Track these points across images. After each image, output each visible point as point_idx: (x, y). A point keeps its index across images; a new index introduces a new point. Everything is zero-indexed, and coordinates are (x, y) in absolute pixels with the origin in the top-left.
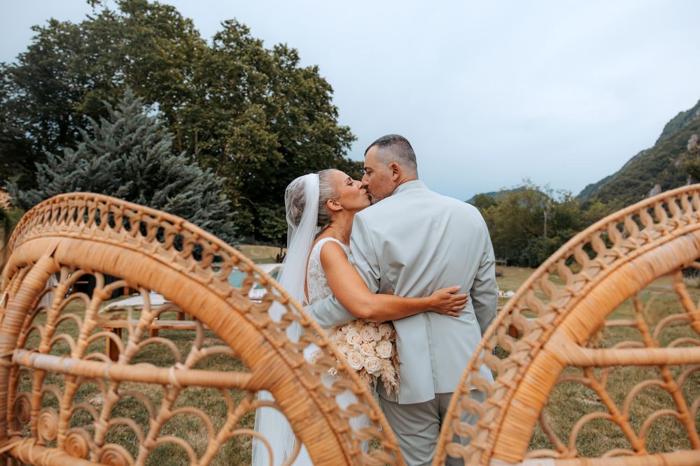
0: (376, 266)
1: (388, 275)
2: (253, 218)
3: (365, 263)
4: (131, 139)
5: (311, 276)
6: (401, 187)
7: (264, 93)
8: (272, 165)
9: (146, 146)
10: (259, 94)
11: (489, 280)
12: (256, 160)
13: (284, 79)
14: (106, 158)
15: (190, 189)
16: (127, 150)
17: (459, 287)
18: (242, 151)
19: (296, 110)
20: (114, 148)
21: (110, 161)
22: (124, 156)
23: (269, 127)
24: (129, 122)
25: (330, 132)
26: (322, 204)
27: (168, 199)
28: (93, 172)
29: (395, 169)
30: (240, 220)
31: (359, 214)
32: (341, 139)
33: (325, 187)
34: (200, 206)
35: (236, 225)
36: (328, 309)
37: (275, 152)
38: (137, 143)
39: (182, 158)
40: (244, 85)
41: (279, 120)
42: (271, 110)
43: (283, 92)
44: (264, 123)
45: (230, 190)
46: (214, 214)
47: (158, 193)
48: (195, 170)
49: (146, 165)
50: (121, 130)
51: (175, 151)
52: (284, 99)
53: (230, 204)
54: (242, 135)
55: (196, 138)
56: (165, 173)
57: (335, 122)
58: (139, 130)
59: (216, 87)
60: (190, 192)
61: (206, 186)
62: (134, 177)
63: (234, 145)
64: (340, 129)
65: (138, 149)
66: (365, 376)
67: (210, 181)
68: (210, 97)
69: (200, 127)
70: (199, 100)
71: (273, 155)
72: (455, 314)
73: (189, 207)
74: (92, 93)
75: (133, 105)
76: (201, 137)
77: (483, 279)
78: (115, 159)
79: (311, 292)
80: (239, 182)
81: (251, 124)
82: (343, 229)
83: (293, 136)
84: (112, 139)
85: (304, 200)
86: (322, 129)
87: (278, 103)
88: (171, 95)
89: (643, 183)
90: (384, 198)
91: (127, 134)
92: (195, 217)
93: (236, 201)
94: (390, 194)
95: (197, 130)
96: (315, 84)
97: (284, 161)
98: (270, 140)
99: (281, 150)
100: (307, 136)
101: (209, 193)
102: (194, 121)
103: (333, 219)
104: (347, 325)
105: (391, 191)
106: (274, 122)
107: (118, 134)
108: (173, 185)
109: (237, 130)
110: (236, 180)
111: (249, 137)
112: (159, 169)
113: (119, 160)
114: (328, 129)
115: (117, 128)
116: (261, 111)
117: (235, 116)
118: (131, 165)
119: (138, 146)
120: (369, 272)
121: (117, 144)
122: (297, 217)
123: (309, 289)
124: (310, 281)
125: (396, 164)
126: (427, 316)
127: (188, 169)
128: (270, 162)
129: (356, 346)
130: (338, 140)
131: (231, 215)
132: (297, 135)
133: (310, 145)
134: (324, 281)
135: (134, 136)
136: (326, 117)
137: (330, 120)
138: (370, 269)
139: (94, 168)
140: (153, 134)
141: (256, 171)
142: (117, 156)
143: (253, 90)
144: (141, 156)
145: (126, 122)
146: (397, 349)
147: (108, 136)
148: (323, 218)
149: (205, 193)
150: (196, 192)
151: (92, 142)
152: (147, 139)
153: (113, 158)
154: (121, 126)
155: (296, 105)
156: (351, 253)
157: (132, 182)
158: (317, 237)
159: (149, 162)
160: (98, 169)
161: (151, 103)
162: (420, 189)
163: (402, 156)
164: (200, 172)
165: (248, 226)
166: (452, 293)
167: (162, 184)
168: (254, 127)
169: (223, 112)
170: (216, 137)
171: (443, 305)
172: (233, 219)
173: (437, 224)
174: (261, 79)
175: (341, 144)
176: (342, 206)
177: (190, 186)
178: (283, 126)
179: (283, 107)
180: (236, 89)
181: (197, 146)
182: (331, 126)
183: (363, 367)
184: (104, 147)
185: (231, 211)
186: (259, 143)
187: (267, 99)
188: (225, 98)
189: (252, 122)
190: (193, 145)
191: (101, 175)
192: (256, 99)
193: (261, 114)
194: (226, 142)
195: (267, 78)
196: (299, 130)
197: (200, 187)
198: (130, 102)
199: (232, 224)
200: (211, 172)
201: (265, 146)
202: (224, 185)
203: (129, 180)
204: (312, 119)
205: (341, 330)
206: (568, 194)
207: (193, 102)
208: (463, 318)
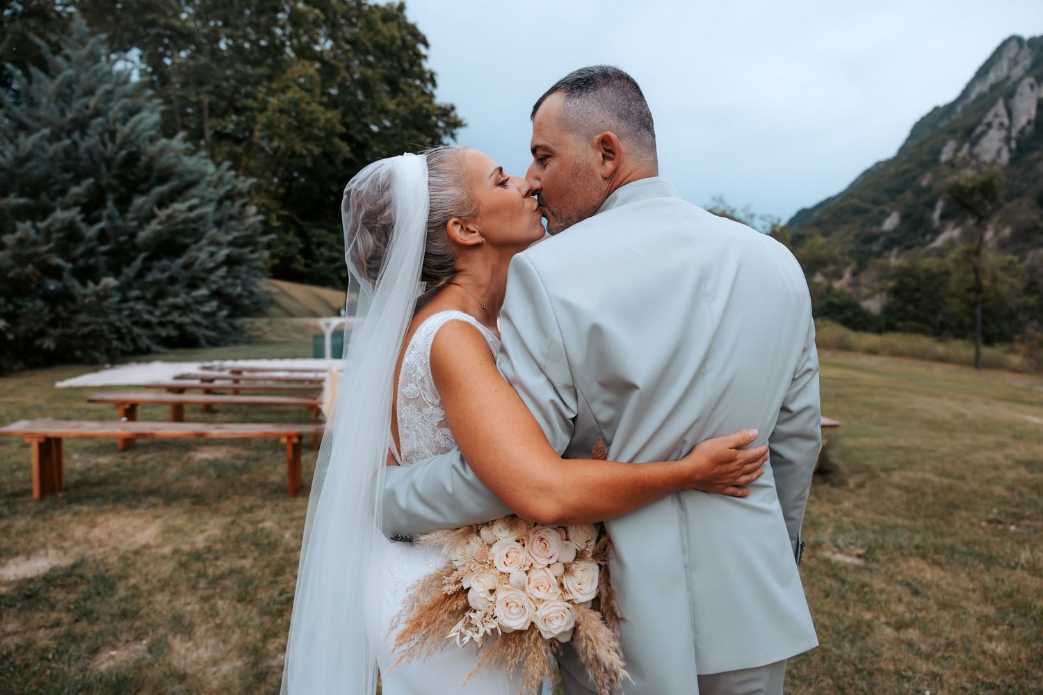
0: (567, 387)
1: (596, 407)
2: (301, 246)
3: (541, 380)
4: (87, 107)
5: (408, 401)
6: (621, 193)
7: (316, 42)
8: (331, 161)
9: (115, 120)
10: (308, 44)
11: (807, 408)
12: (305, 152)
13: (350, 20)
14: (43, 137)
15: (194, 196)
16: (81, 125)
17: (753, 432)
18: (282, 137)
19: (370, 72)
20: (56, 119)
21: (51, 142)
22: (76, 135)
23: (325, 99)
24: (83, 77)
25: (424, 112)
26: (436, 228)
27: (157, 211)
28: (21, 161)
29: (607, 148)
30: (280, 249)
31: (522, 256)
32: (441, 124)
33: (442, 187)
34: (211, 224)
35: (273, 256)
36: (450, 489)
37: (336, 141)
38: (97, 113)
39: (178, 142)
40: (283, 27)
41: (342, 88)
42: (328, 70)
43: (348, 42)
44: (318, 91)
45: (263, 201)
46: (236, 238)
47: (139, 201)
48: (200, 163)
49: (116, 153)
50: (68, 91)
51: (167, 130)
52: (350, 55)
53: (264, 223)
54: (282, 111)
55: (206, 113)
56: (149, 168)
57: (432, 96)
58: (100, 91)
59: (237, 27)
60: (195, 201)
61: (222, 191)
62: (95, 173)
63: (269, 126)
64: (440, 108)
65: (101, 124)
66: (535, 644)
67: (228, 183)
68: (227, 44)
69: (211, 93)
70: (207, 48)
71: (332, 144)
72: (740, 492)
73: (193, 226)
74: (18, 25)
75: (88, 47)
76: (213, 110)
77: (794, 407)
78: (59, 139)
79: (407, 436)
80: (278, 187)
81: (295, 92)
82: (483, 291)
83: (365, 115)
84: (52, 105)
85: (390, 217)
86: (411, 106)
87: (340, 61)
88: (159, 37)
89: (876, 210)
90: (581, 219)
91: (80, 98)
92: (204, 242)
93: (274, 216)
94: (593, 210)
95: (206, 99)
96: (400, 31)
97: (350, 156)
98: (327, 121)
99: (345, 137)
100: (387, 117)
101: (227, 203)
102: (200, 83)
103: (461, 265)
104: (493, 522)
105: (597, 200)
106: (334, 91)
107: (64, 96)
108: (164, 188)
109: (273, 101)
110: (272, 183)
111: (293, 114)
112: (138, 159)
113: (67, 142)
114: (420, 107)
115: (61, 85)
116: (312, 71)
117: (270, 78)
118: (89, 151)
119: (100, 120)
120: (552, 402)
121: (63, 114)
122: (371, 258)
123: (402, 430)
124: (404, 412)
125: (613, 135)
126: (680, 501)
127: (190, 162)
128: (328, 156)
129: (517, 575)
130: (436, 125)
131: (265, 239)
132: (372, 114)
133: (393, 131)
134: (438, 414)
135: (92, 102)
136: (417, 87)
137: (424, 93)
138: (551, 395)
139: (23, 153)
140: (126, 101)
141: (304, 171)
142: (63, 135)
143: (298, 37)
144: (106, 136)
145: (78, 75)
146: (612, 582)
147: (44, 100)
148: (435, 262)
149: (220, 202)
150: (204, 201)
151: (17, 110)
152: (116, 108)
153: (55, 137)
154: (69, 83)
155: (369, 65)
156: (503, 350)
157: (91, 181)
158: (421, 307)
159: (122, 147)
160: (29, 157)
161: (126, 50)
162: (665, 199)
163: (625, 116)
164: (211, 168)
165: (293, 258)
166: (739, 447)
167: (145, 186)
168: (301, 99)
169: (249, 70)
170: (238, 111)
171: (719, 476)
172: (269, 246)
173: (710, 286)
174: (311, 17)
175: (440, 132)
176: (481, 234)
177: (194, 191)
178: (349, 98)
179: (348, 68)
180: (271, 35)
181: (207, 125)
182: (426, 102)
183: (532, 623)
184: (39, 119)
185: (265, 233)
186: (310, 125)
187: (322, 52)
188: (252, 48)
189: (297, 89)
190: (200, 124)
191: (37, 167)
192: (305, 52)
193: (311, 78)
194: (254, 121)
195: (322, 16)
196: (374, 106)
197: (211, 193)
198: (83, 43)
199: (266, 254)
200: (230, 168)
201: (320, 129)
202: (253, 192)
203: (87, 176)
204: (395, 89)
205: (478, 533)
206: (775, 222)
207: (199, 50)
208: (755, 499)
